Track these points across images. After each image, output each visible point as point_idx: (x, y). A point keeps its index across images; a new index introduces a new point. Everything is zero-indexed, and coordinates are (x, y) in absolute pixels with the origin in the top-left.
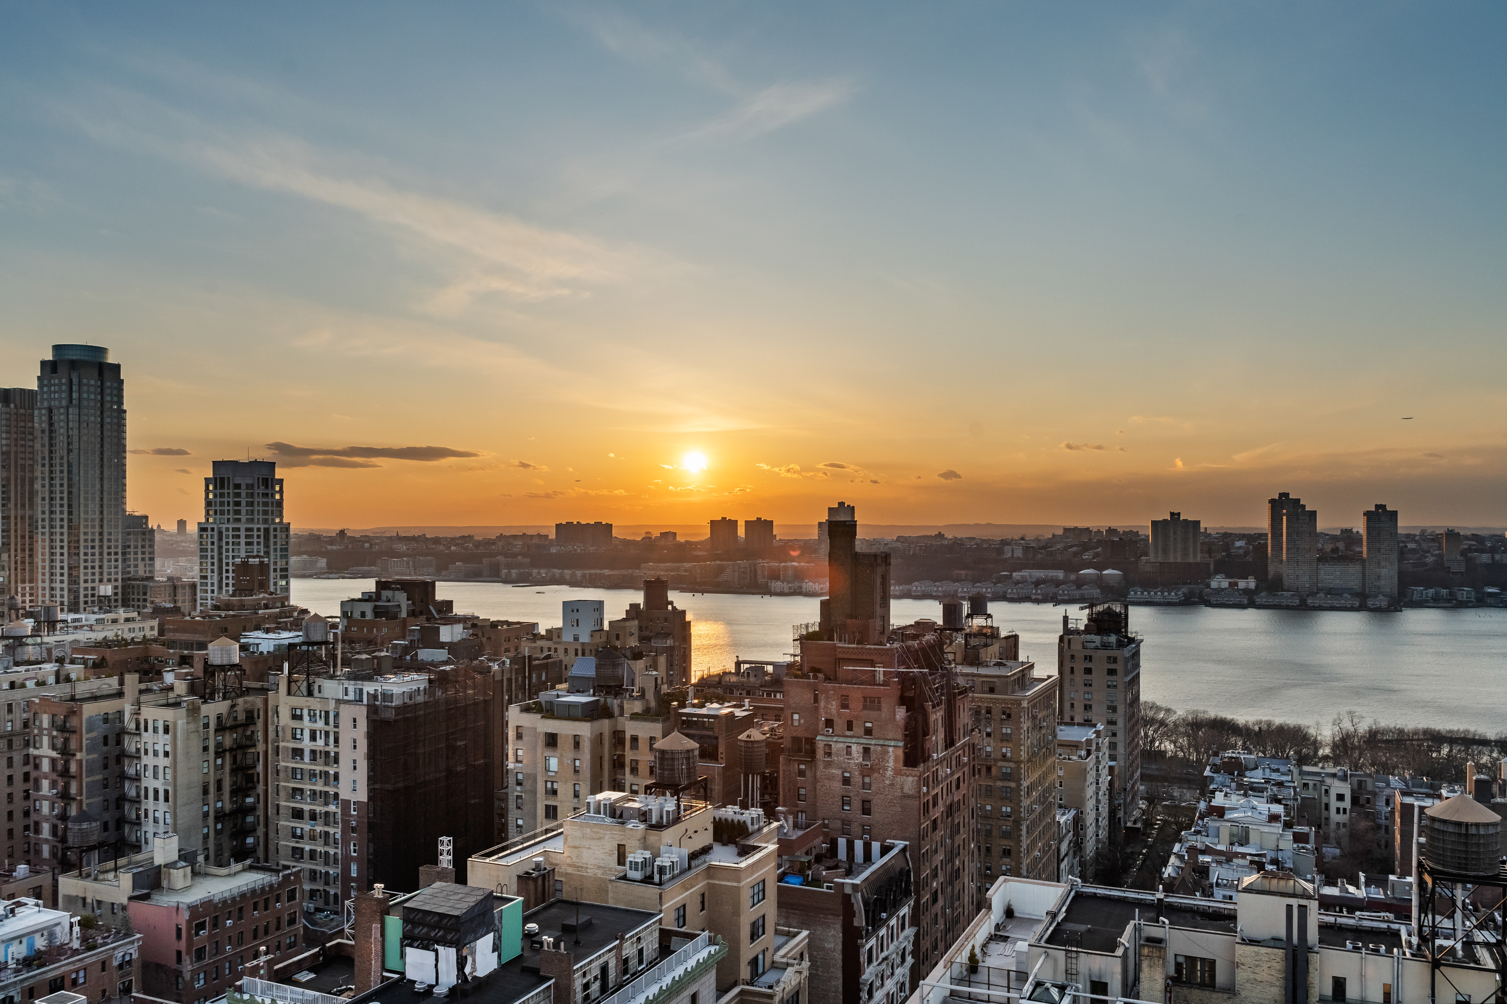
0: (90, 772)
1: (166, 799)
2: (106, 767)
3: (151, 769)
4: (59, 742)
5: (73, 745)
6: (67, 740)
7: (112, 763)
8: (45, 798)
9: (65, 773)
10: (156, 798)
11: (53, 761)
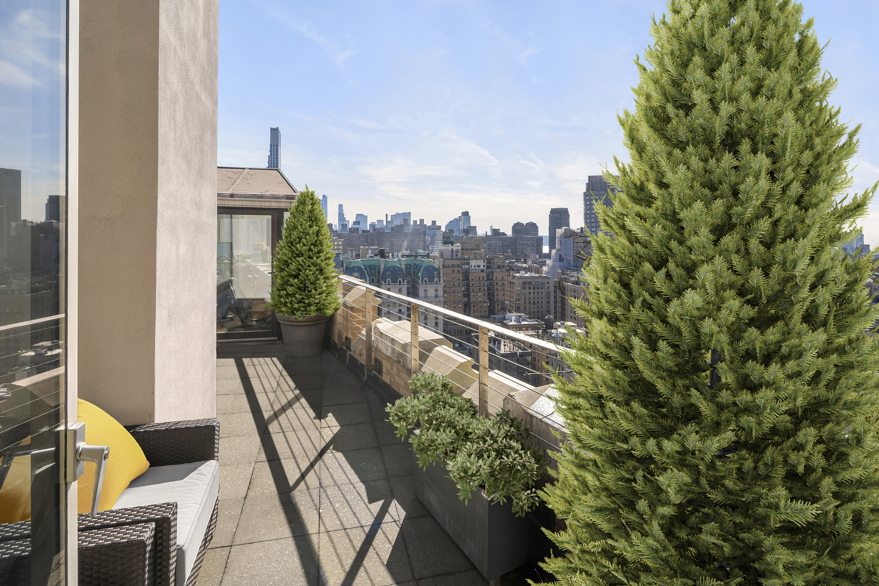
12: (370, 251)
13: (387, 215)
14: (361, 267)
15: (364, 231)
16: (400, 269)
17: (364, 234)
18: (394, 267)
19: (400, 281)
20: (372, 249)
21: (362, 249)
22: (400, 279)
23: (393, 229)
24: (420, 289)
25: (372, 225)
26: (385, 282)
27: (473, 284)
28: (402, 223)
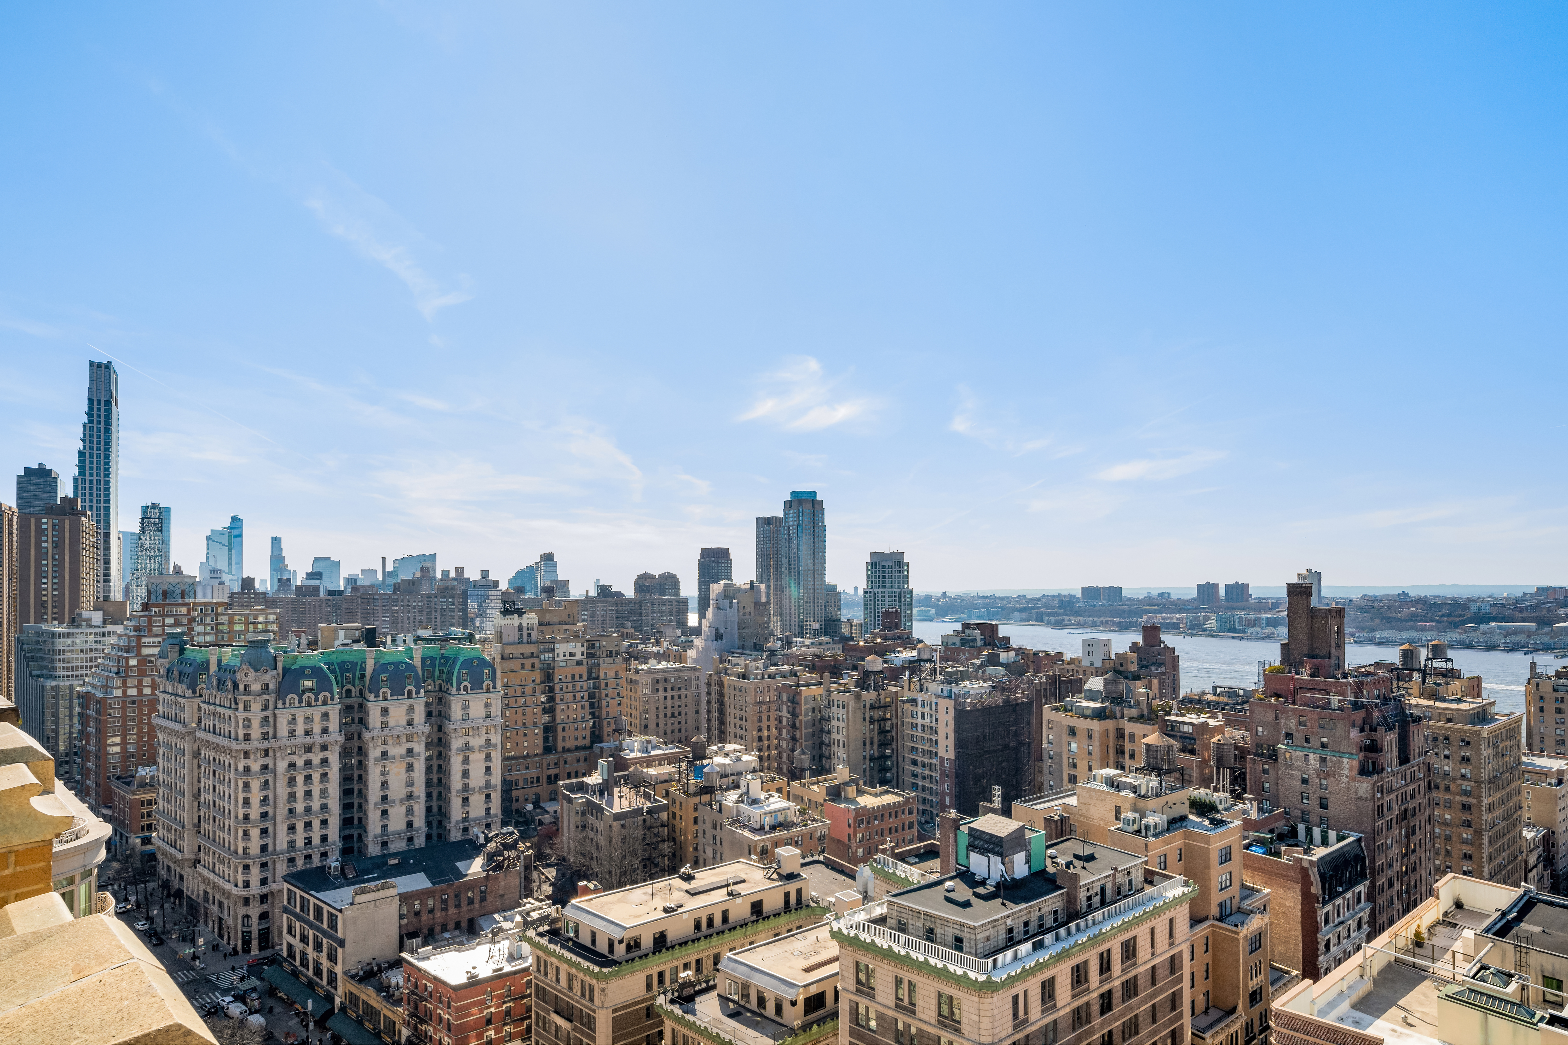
0: (806, 728)
1: (844, 746)
2: (814, 725)
3: (836, 728)
4: (791, 709)
5: (798, 711)
6: (794, 708)
7: (817, 723)
8: (784, 739)
9: (794, 726)
10: (839, 745)
11: (788, 718)
12: (342, 633)
13: (384, 559)
14: (321, 668)
15: (331, 593)
16: (411, 667)
17: (330, 598)
18: (397, 664)
19: (410, 692)
20: (347, 629)
21: (322, 629)
22: (410, 687)
23: (396, 587)
24: (453, 705)
25: (352, 581)
26: (377, 696)
27: (561, 689)
28: (418, 575)
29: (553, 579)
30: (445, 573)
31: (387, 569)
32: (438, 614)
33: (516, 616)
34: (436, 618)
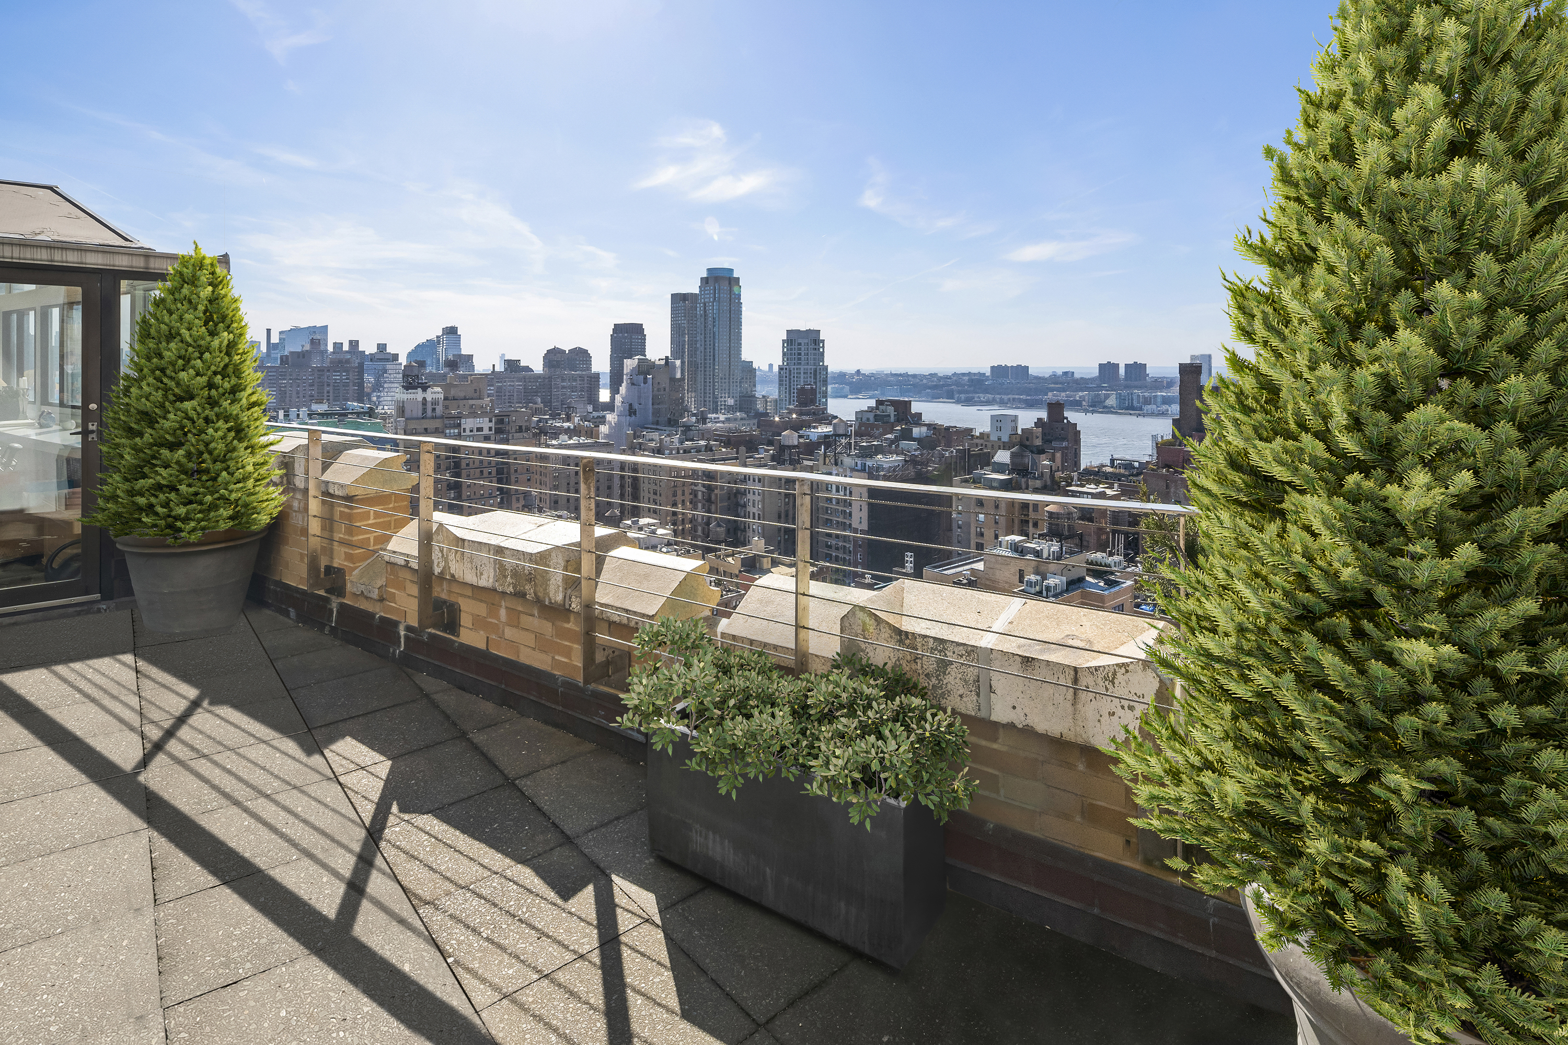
27: (468, 465)
28: (307, 347)
29: (456, 353)
30: (338, 346)
31: (272, 341)
32: (331, 389)
33: (420, 390)
34: (328, 392)
